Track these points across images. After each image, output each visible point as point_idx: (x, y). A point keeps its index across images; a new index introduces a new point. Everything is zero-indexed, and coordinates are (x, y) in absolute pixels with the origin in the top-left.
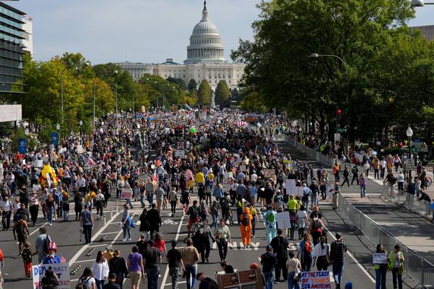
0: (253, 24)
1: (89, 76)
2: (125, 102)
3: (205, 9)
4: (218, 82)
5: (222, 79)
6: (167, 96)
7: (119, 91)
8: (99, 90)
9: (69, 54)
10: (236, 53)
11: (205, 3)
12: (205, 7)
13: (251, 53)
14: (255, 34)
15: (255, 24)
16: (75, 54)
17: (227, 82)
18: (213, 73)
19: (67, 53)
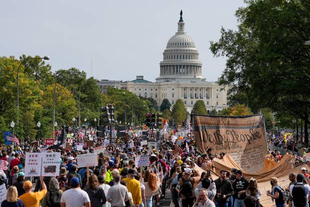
0: (237, 11)
1: (49, 82)
2: (89, 112)
3: (181, 20)
4: (194, 102)
5: (199, 99)
6: (136, 113)
7: (82, 100)
8: (59, 98)
9: (27, 56)
10: (216, 44)
11: (181, 13)
12: (181, 18)
13: (234, 44)
14: (240, 23)
15: (240, 12)
16: (33, 56)
17: (205, 103)
18: (189, 92)
19: (24, 56)
